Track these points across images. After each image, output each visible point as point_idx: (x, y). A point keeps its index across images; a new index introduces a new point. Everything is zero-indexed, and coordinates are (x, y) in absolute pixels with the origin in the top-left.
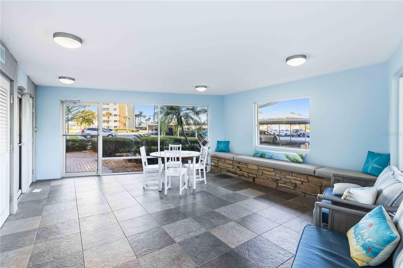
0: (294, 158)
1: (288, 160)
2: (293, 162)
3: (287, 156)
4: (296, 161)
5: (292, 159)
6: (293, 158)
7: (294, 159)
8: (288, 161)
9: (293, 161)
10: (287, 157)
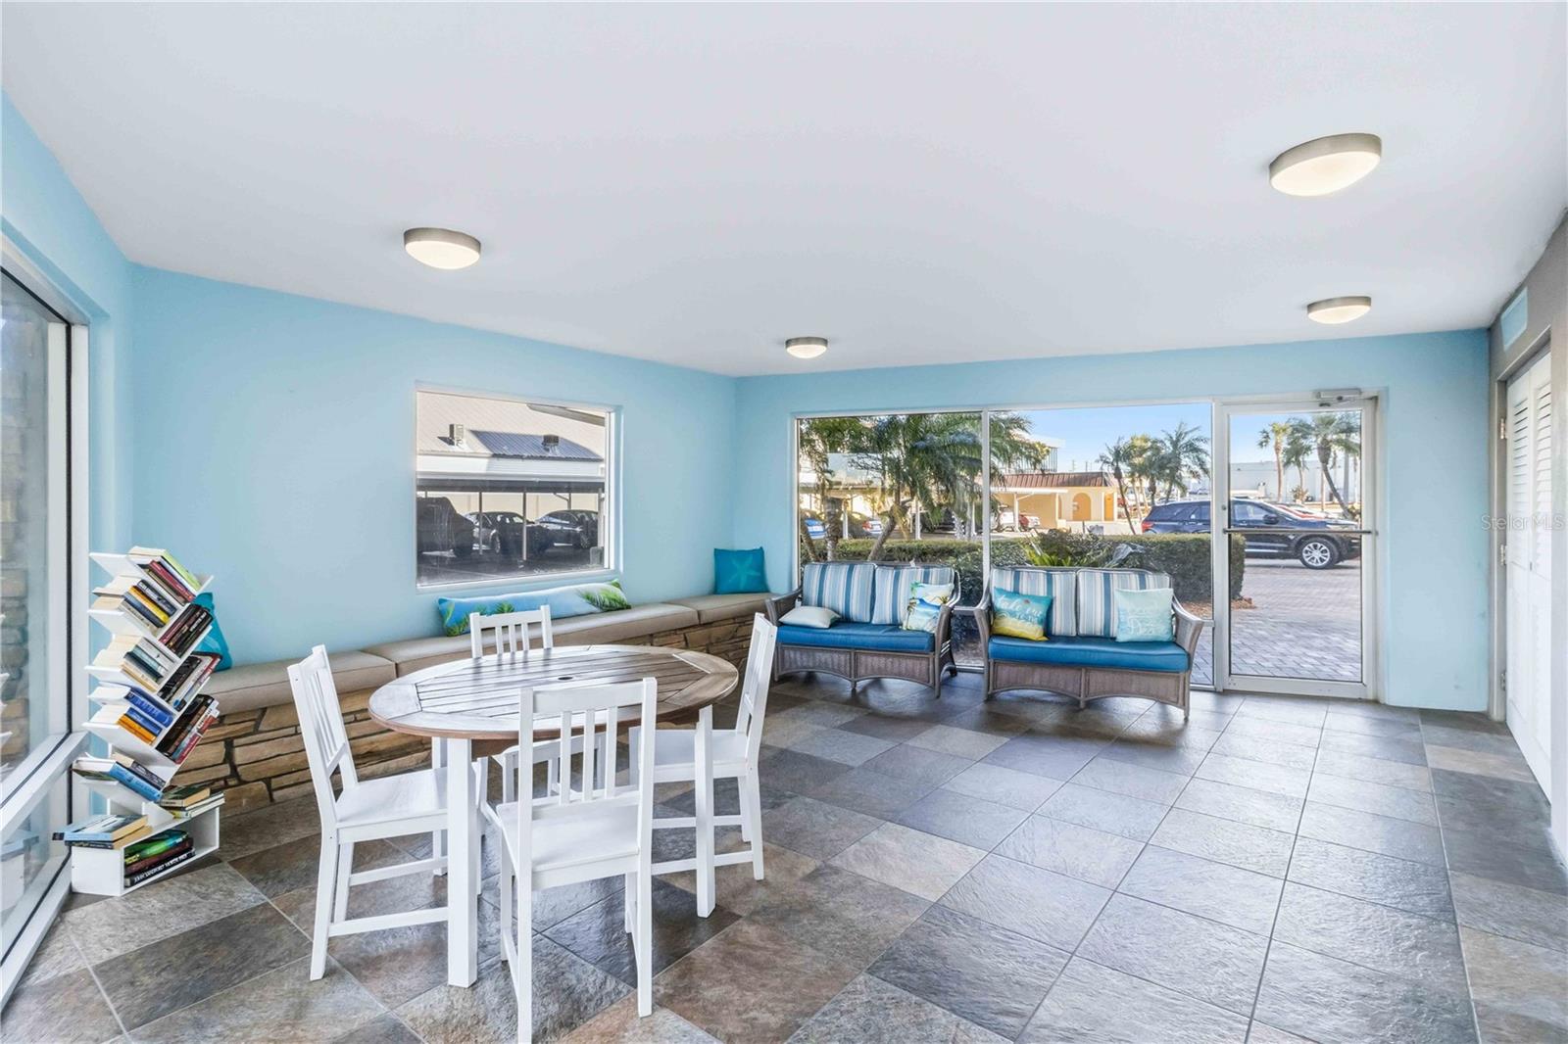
0: (612, 596)
1: (594, 609)
2: (608, 611)
3: (588, 598)
4: (618, 606)
5: (607, 603)
6: (609, 599)
7: (615, 600)
8: (591, 613)
9: (611, 606)
10: (591, 600)
